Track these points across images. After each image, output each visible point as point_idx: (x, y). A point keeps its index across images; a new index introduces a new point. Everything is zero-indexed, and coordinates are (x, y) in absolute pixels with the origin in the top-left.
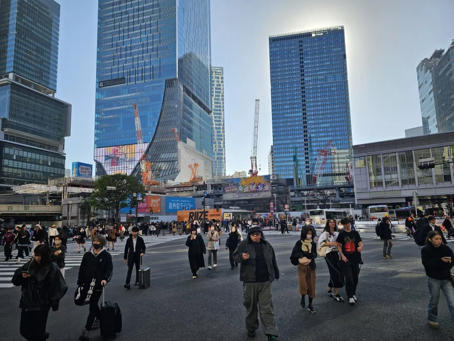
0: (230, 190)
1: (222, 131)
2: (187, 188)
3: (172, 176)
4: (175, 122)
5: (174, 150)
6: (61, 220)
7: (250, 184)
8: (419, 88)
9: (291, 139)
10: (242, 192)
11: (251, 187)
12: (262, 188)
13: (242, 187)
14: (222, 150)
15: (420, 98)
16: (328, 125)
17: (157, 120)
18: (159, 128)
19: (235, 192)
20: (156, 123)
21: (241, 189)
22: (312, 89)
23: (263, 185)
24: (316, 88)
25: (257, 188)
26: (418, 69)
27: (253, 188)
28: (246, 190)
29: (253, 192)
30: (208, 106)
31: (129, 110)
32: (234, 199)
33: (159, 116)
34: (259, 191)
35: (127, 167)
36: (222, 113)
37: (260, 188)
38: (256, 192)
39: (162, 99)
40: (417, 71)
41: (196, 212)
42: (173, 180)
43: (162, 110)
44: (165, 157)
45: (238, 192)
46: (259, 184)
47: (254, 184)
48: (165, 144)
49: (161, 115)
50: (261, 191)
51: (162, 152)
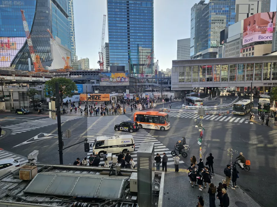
0: (104, 80)
1: (72, 30)
2: (63, 73)
3: (48, 63)
4: (47, 24)
5: (48, 45)
6: (4, 102)
7: (117, 77)
8: (191, 20)
9: (120, 41)
10: (112, 82)
11: (117, 79)
12: (124, 80)
13: (112, 78)
14: (73, 43)
15: (191, 27)
16: (142, 34)
17: (32, 20)
18: (34, 27)
19: (107, 81)
20: (32, 23)
21: (111, 79)
22: (133, 10)
23: (125, 78)
24: (136, 9)
25: (121, 80)
26: (192, 9)
27: (119, 80)
28: (115, 80)
29: (118, 82)
30: (67, 13)
31: (6, 9)
32: (107, 85)
33: (33, 18)
34: (122, 82)
35: (10, 54)
36: (72, 16)
37: (123, 80)
38: (121, 82)
39: (35, 5)
40: (191, 10)
41: (93, 95)
42: (50, 66)
43: (35, 13)
44: (41, 49)
45: (109, 81)
46: (122, 77)
47: (119, 78)
48: (40, 40)
49: (35, 17)
50: (124, 82)
51: (38, 45)
